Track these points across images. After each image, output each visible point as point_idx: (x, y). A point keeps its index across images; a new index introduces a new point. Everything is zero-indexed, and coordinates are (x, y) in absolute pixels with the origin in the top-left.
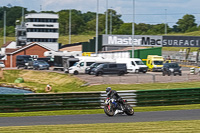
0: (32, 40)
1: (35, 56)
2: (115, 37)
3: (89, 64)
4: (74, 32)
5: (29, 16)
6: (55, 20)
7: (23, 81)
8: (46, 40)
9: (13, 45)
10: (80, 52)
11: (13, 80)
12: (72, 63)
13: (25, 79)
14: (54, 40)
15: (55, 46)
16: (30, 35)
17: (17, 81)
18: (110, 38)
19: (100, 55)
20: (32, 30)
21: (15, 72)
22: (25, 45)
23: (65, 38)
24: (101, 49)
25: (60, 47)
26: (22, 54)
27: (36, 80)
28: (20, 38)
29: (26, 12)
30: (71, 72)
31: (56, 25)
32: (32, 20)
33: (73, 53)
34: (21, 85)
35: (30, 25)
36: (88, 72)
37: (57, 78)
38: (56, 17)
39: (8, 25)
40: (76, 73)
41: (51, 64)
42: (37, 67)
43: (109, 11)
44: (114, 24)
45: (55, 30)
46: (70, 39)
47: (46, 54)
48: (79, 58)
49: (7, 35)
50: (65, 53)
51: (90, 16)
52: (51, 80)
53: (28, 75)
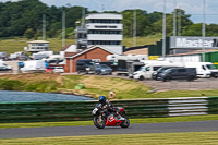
0: (93, 42)
1: (96, 60)
2: (184, 39)
3: (155, 68)
4: (140, 34)
5: (90, 17)
6: (118, 21)
7: (83, 88)
8: (109, 43)
9: (73, 49)
10: (146, 56)
11: (72, 86)
12: (138, 68)
13: (86, 85)
14: (118, 43)
15: (119, 48)
16: (91, 37)
17: (77, 88)
18: (178, 40)
19: (168, 59)
20: (93, 32)
21: (75, 77)
22: (85, 48)
23: (129, 40)
24: (169, 52)
25: (125, 50)
26: (83, 58)
27: (98, 87)
28: (81, 41)
29: (87, 13)
30: (137, 77)
31: (120, 27)
32: (93, 21)
33: (138, 57)
34: (82, 92)
35: (92, 26)
36: (155, 78)
37: (121, 84)
38: (120, 17)
39: (67, 27)
40: (142, 78)
41: (115, 68)
42: (99, 72)
43: (178, 11)
44: (183, 24)
45: (118, 32)
46: (135, 41)
47: (109, 58)
48: (145, 62)
49: (67, 37)
50: (129, 57)
51: (157, 16)
52: (115, 86)
53: (89, 81)
